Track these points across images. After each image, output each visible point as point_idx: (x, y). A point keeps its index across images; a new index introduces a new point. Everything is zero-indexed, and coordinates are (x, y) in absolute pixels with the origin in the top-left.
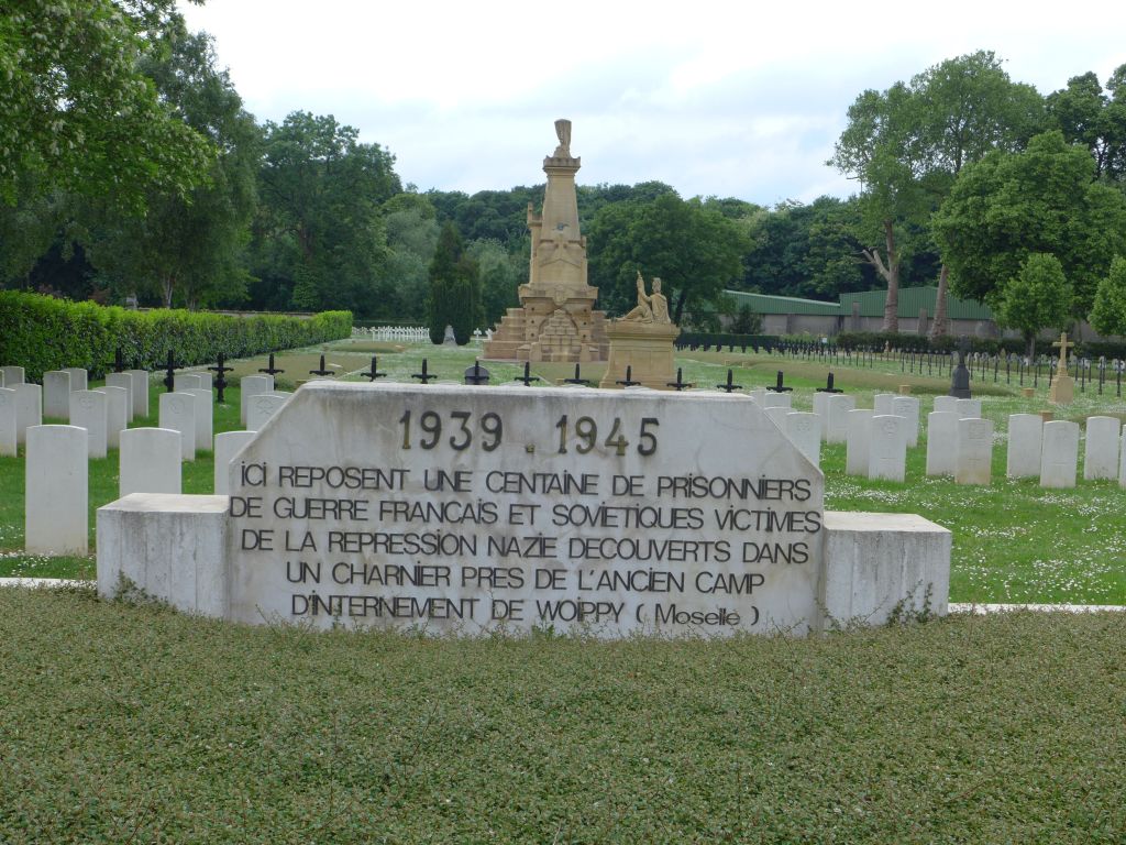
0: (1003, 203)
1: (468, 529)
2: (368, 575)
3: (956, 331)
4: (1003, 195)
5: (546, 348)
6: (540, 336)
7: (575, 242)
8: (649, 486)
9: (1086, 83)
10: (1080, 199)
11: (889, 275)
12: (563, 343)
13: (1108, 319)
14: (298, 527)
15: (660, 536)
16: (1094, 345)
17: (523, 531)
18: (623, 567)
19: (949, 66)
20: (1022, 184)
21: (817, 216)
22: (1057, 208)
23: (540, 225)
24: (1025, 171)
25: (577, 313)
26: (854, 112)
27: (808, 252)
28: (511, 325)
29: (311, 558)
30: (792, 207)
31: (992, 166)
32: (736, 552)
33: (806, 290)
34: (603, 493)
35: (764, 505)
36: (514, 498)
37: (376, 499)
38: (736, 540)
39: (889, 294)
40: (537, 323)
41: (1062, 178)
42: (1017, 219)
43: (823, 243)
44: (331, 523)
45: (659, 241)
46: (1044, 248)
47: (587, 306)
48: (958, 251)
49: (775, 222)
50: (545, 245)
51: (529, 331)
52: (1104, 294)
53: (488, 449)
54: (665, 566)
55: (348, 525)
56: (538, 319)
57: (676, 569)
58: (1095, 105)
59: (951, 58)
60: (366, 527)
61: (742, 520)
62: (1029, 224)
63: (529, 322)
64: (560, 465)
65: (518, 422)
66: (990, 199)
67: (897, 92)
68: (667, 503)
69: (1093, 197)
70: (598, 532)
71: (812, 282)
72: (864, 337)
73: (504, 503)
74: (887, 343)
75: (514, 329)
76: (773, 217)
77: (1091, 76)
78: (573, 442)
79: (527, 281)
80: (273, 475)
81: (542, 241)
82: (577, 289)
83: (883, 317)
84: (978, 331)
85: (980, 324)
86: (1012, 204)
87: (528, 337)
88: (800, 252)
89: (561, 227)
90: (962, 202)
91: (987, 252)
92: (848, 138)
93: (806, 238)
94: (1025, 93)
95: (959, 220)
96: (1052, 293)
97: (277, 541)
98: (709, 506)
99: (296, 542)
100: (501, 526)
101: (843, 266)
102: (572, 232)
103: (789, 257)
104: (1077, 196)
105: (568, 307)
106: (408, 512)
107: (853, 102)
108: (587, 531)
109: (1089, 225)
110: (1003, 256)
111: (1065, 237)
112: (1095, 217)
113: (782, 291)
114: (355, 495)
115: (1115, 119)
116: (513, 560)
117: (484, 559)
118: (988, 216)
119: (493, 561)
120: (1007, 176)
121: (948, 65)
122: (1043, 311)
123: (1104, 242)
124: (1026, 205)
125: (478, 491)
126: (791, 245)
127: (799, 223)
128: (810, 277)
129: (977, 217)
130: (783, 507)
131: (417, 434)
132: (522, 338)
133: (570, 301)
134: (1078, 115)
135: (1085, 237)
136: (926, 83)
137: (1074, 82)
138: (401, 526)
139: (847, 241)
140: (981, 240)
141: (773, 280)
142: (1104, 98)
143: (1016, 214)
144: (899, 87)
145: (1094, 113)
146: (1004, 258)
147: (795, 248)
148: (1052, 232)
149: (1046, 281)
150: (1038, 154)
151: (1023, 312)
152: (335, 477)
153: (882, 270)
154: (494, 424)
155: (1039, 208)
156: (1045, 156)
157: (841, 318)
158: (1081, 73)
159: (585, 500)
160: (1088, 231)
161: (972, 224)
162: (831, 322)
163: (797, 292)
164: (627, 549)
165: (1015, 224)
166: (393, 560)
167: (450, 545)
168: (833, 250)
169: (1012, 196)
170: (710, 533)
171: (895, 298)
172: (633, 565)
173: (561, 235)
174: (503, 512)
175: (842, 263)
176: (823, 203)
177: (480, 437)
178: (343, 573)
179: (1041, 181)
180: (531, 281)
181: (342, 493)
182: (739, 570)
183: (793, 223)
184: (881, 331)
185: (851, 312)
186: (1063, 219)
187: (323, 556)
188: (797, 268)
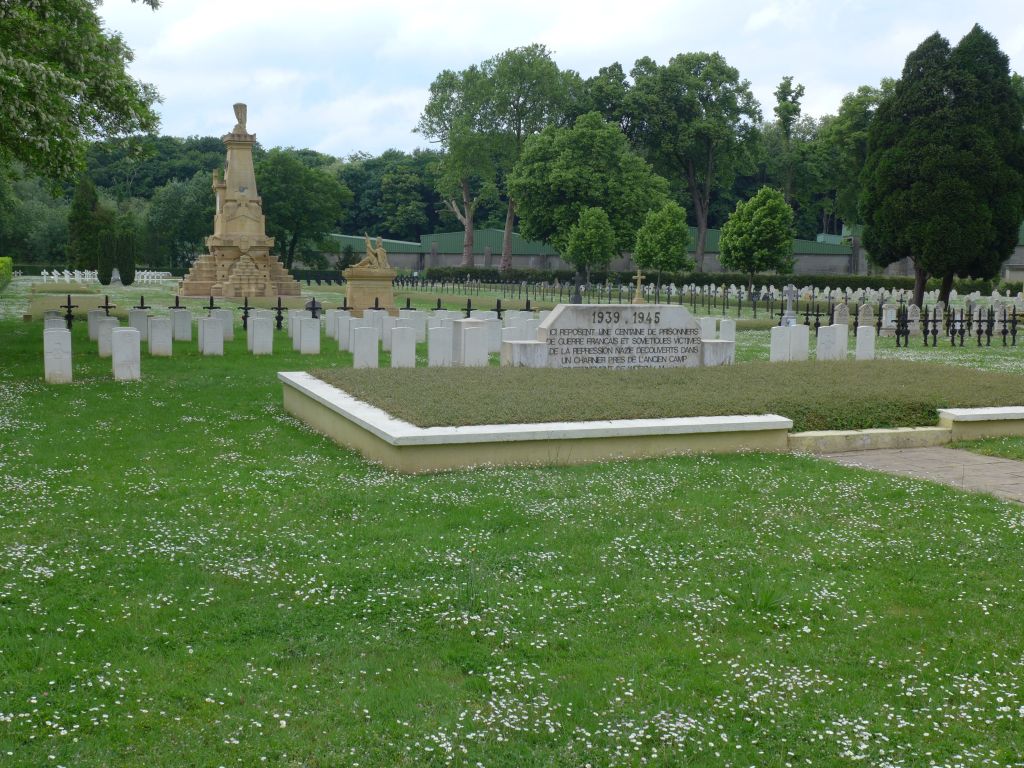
0: (561, 167)
1: (610, 346)
2: (584, 360)
3: (519, 265)
4: (560, 161)
5: (237, 286)
6: (231, 277)
7: (254, 201)
8: (657, 332)
9: (613, 71)
10: (616, 165)
11: (466, 221)
12: (251, 282)
13: (644, 257)
14: (565, 347)
15: (660, 346)
16: (622, 274)
17: (624, 346)
18: (650, 355)
20: (573, 152)
21: (386, 168)
22: (600, 171)
23: (225, 188)
24: (575, 143)
25: (258, 258)
26: (433, 88)
27: (381, 198)
28: (204, 269)
29: (568, 356)
30: (364, 159)
31: (550, 138)
32: (679, 350)
33: (381, 230)
34: (645, 334)
35: (687, 336)
36: (622, 337)
37: (586, 338)
38: (679, 346)
39: (465, 237)
40: (226, 266)
41: (603, 148)
42: (571, 180)
43: (393, 190)
44: (574, 346)
46: (593, 203)
47: (267, 252)
48: (528, 204)
49: (352, 172)
50: (228, 204)
51: (219, 273)
52: (642, 238)
53: (616, 322)
54: (661, 354)
55: (578, 346)
56: (227, 263)
57: (664, 355)
58: (620, 91)
59: (512, 49)
60: (583, 346)
61: (681, 341)
62: (580, 184)
63: (220, 266)
64: (635, 326)
65: (624, 314)
66: (550, 164)
67: (472, 75)
68: (662, 336)
69: (625, 164)
70: (644, 345)
71: (386, 224)
72: (448, 271)
73: (620, 337)
74: (469, 275)
75: (207, 271)
76: (349, 168)
77: (617, 67)
78: (638, 319)
79: (213, 233)
80: (558, 332)
81: (227, 201)
82: (257, 239)
83: (461, 254)
84: (531, 264)
85: (533, 259)
86: (567, 168)
87: (219, 278)
88: (374, 198)
89: (242, 189)
90: (529, 166)
91: (550, 204)
92: (432, 110)
93: (379, 186)
94: (571, 78)
95: (528, 180)
96: (602, 236)
97: (559, 351)
98: (672, 337)
99: (564, 351)
100: (619, 345)
101: (412, 210)
102: (251, 193)
103: (365, 202)
104: (613, 162)
105: (252, 254)
106: (594, 341)
107: (434, 79)
108: (641, 345)
109: (622, 184)
110: (562, 208)
111: (606, 193)
112: (627, 179)
113: (360, 232)
114: (580, 337)
115: (635, 102)
116: (622, 354)
117: (615, 354)
118: (551, 177)
119: (617, 355)
120: (563, 146)
121: (510, 54)
122: (596, 250)
123: (634, 198)
124: (577, 169)
125: (613, 335)
126: (367, 191)
127: (372, 172)
128: (384, 219)
129: (542, 178)
130: (692, 336)
131: (597, 319)
132: (214, 278)
133: (252, 248)
134: (608, 98)
135: (621, 193)
136: (493, 67)
137: (604, 71)
138: (593, 346)
139: (414, 188)
140: (545, 196)
141: (351, 222)
142: (626, 85)
143: (571, 176)
144: (473, 69)
145: (620, 96)
146: (563, 209)
147: (370, 194)
148: (598, 189)
149: (597, 227)
150: (585, 130)
151: (583, 250)
152: (575, 332)
153: (460, 217)
154: (617, 315)
155: (587, 171)
156: (589, 131)
157: (422, 255)
158: (608, 64)
159: (641, 337)
160: (622, 190)
161: (539, 183)
162: (414, 258)
163: (373, 232)
164: (652, 350)
165: (571, 184)
166: (590, 356)
167: (605, 350)
168: (403, 197)
169: (568, 162)
170: (673, 345)
171: (471, 239)
172: (653, 355)
173: (243, 196)
174: (619, 340)
175: (410, 208)
176: (391, 155)
177: (614, 319)
178: (577, 360)
179: (587, 150)
180: (217, 233)
181: (577, 337)
182: (680, 355)
183: (367, 173)
184: (460, 266)
185: (430, 251)
186: (604, 180)
187: (572, 356)
188: (373, 212)
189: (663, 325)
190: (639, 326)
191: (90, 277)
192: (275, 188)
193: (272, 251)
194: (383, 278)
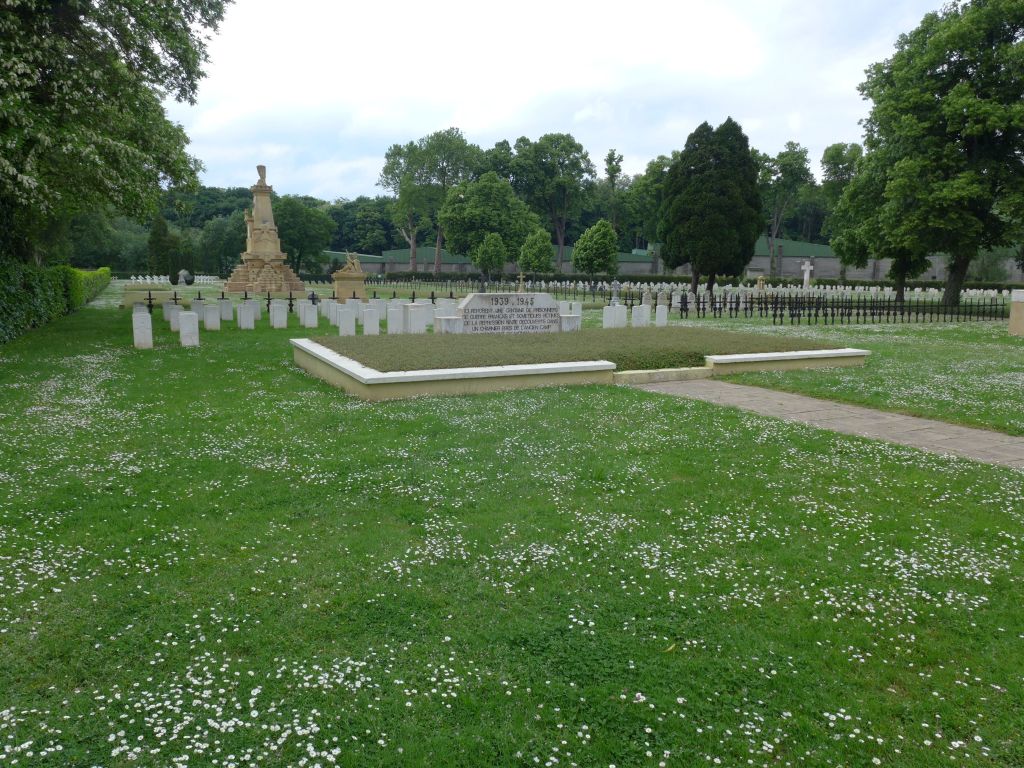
0: (472, 207)
1: (503, 319)
2: (487, 328)
3: (445, 269)
4: (471, 203)
5: (263, 285)
6: (258, 279)
7: (273, 230)
8: (532, 310)
9: (504, 145)
10: (506, 206)
11: (411, 242)
12: (272, 282)
13: (525, 264)
14: (474, 320)
15: (534, 319)
16: (511, 275)
17: (512, 319)
18: (528, 325)
19: (438, 135)
20: (479, 198)
21: (359, 207)
22: (496, 210)
23: (253, 221)
24: (480, 191)
25: (276, 267)
26: (388, 156)
27: (356, 227)
28: (241, 274)
29: (476, 326)
30: (344, 202)
31: (464, 189)
34: (525, 312)
35: (551, 313)
36: (510, 313)
37: (487, 314)
38: (546, 319)
39: (411, 252)
40: (256, 272)
41: (498, 195)
42: (478, 215)
43: (364, 222)
44: (480, 319)
45: (287, 224)
46: (492, 230)
47: (282, 263)
48: (452, 231)
49: (337, 211)
50: (256, 231)
51: (251, 276)
52: (524, 252)
53: (506, 304)
55: (483, 320)
56: (256, 270)
57: (537, 325)
58: (508, 158)
60: (486, 320)
61: (547, 315)
62: (484, 218)
63: (251, 272)
64: (518, 307)
65: (511, 299)
66: (465, 205)
67: (411, 147)
68: (535, 313)
69: (512, 205)
71: (360, 244)
72: (400, 274)
74: (414, 277)
75: (243, 276)
76: (333, 208)
77: (505, 143)
78: (520, 303)
79: (246, 250)
80: (470, 311)
81: (254, 230)
82: (275, 254)
83: (408, 263)
84: (453, 269)
85: (454, 266)
86: (476, 208)
87: (251, 279)
88: (351, 227)
89: (264, 222)
90: (452, 206)
91: (465, 230)
92: (387, 170)
93: (355, 219)
94: (475, 150)
95: (451, 215)
96: (498, 251)
97: (471, 323)
98: (542, 313)
99: (474, 323)
100: (508, 319)
102: (271, 225)
103: (345, 230)
104: (505, 204)
105: (272, 264)
106: (493, 316)
107: (387, 150)
108: (522, 319)
109: (511, 218)
110: (473, 233)
111: (500, 224)
112: (513, 214)
115: (518, 165)
116: (510, 325)
118: (465, 214)
119: (507, 325)
120: (472, 194)
122: (494, 259)
123: (518, 227)
124: (482, 208)
125: (504, 312)
126: (347, 223)
127: (349, 211)
128: (358, 241)
129: (460, 213)
130: (554, 313)
131: (495, 302)
132: (248, 280)
133: (272, 260)
134: (501, 162)
135: (510, 224)
136: (425, 143)
137: (498, 145)
138: (492, 319)
139: (377, 221)
140: (462, 226)
141: (337, 243)
142: (512, 154)
143: (478, 213)
144: (412, 144)
145: (508, 161)
147: (349, 225)
148: (495, 221)
149: (495, 246)
150: (486, 183)
151: (486, 260)
152: (481, 311)
153: (407, 239)
154: (507, 300)
155: (488, 210)
156: (489, 184)
157: (384, 264)
158: (501, 140)
159: (522, 313)
160: (511, 221)
161: (458, 217)
162: (379, 266)
164: (529, 322)
165: (477, 218)
166: (490, 326)
167: (500, 322)
168: (370, 226)
169: (476, 204)
170: (542, 318)
171: (415, 253)
173: (265, 226)
174: (508, 316)
175: (375, 234)
176: (361, 200)
178: (482, 329)
179: (488, 196)
180: (249, 251)
181: (482, 314)
182: (547, 324)
183: (345, 211)
184: (408, 271)
185: (389, 261)
186: (499, 215)
187: (479, 326)
188: (351, 236)
189: (536, 305)
190: (520, 307)
191: (164, 280)
192: (286, 221)
193: (285, 262)
194: (358, 279)
